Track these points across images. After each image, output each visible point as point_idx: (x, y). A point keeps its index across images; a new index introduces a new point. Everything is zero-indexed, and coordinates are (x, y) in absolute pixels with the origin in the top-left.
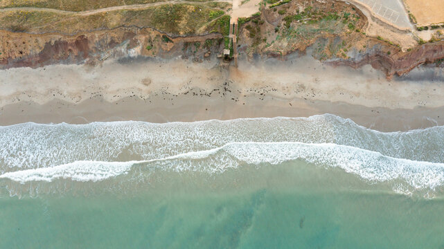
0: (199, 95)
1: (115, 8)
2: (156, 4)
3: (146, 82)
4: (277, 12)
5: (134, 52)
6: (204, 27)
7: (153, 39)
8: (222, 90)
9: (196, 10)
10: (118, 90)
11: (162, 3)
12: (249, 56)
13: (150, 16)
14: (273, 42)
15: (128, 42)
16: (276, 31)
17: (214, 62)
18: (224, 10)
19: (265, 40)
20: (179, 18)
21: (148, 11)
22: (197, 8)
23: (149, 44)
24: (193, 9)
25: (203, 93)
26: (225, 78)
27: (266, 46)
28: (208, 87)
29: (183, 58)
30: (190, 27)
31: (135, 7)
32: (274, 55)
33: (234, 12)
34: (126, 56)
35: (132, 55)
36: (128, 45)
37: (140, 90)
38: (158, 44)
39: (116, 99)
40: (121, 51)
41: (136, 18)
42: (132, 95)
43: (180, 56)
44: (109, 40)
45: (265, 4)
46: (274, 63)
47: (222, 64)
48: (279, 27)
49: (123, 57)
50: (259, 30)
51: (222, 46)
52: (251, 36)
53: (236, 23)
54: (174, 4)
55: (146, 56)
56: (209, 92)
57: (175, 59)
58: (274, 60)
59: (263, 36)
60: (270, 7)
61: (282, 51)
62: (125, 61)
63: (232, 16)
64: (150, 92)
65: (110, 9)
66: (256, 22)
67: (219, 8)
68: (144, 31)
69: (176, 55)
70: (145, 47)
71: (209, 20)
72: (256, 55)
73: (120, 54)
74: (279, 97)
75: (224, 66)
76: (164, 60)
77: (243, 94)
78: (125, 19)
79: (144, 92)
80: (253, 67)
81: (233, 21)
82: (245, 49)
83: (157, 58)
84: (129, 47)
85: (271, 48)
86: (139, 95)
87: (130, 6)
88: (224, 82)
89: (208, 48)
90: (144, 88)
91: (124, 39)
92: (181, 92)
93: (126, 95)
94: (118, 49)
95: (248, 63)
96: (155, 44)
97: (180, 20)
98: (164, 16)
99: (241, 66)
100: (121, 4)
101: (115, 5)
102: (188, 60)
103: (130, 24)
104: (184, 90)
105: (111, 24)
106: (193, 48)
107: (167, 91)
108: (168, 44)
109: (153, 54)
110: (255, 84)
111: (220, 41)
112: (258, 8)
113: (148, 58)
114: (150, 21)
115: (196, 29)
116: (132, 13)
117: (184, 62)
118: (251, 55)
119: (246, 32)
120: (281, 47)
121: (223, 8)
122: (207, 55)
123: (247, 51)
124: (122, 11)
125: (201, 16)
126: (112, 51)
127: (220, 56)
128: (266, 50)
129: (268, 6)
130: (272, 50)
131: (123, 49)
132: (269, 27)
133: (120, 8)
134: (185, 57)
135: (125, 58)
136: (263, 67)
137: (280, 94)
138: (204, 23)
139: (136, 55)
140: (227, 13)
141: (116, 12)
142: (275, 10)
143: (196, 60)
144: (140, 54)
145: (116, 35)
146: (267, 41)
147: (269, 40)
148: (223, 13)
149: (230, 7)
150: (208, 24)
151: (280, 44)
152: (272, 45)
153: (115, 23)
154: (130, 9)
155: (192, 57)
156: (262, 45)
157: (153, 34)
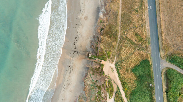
0: (75, 40)
1: (120, 8)
2: (119, 28)
3: (86, 18)
4: (104, 83)
5: (101, 15)
6: (103, 48)
7: (104, 24)
8: (75, 50)
9: (113, 46)
10: (85, 5)
11: (120, 31)
12: (88, 65)
13: (113, 24)
14: (92, 78)
15: (105, 12)
16: (96, 81)
17: (89, 49)
18: (110, 59)
19: (93, 74)
20: (110, 37)
21: (117, 23)
22: (113, 47)
23: (102, 21)
24: (113, 45)
25: (76, 41)
26: (81, 52)
27: (90, 74)
28: (78, 44)
29: (94, 36)
30: (104, 41)
31: (119, 17)
32: (86, 76)
33: (108, 63)
34: (100, 11)
35: (100, 13)
36: (104, 12)
37: (83, 15)
38: (101, 26)
39: (81, 4)
40: (103, 8)
41: (114, 17)
42: (81, 11)
43: (95, 35)
44: (106, 3)
45: (109, 79)
46: (82, 75)
47: (87, 53)
48: (98, 82)
49: (100, 9)
50: (98, 73)
51: (94, 54)
52: (96, 69)
53: (102, 63)
54: (119, 36)
55: (98, 20)
56: (75, 44)
57: (94, 32)
58: (84, 76)
59: (95, 74)
60: (106, 81)
61: (86, 80)
62: (98, 10)
63: (106, 62)
64: (81, 19)
65: (120, 5)
66: (101, 72)
67: (111, 57)
68: (107, 20)
69: (96, 33)
70: (102, 19)
71: (106, 51)
72: (88, 68)
73: (102, 8)
74: (66, 73)
75: (86, 53)
76: (94, 28)
77: (71, 58)
78: (113, 12)
79: (82, 16)
80: (83, 66)
81: (103, 62)
82: (92, 64)
83: (96, 24)
84: (103, 12)
85: (89, 76)
86: (81, 14)
87: (120, 15)
88: (79, 51)
89: (95, 48)
90: (83, 17)
91: (106, 10)
92: (78, 32)
93: (82, 8)
94: (104, 7)
95: (85, 64)
96: (102, 25)
97: (109, 38)
98: (112, 30)
99: (84, 61)
100: (122, 11)
101: (122, 8)
102: (92, 38)
103: (111, 14)
104: (78, 34)
105: (112, 5)
106: (97, 41)
107: (80, 26)
108: (100, 30)
109: (98, 23)
110: (74, 65)
111: (96, 54)
112: (108, 75)
113: (97, 21)
114: (111, 24)
115: (103, 44)
116: (116, 16)
117: (92, 36)
118: (88, 66)
119: (98, 66)
120: (88, 80)
121: (111, 59)
122: (93, 47)
123: (90, 65)
124: (119, 11)
125: (109, 47)
126: (103, 4)
127: (90, 53)
128: (89, 74)
129: (107, 80)
130: (88, 76)
131: (103, 10)
132: (98, 78)
133: (120, 10)
134: (94, 37)
135: (99, 10)
136: (82, 70)
137: (68, 74)
138: (105, 48)
139: (100, 15)
140: (108, 60)
141: (118, 8)
142: (105, 83)
143: (91, 41)
144: (100, 17)
145: (108, 7)
146: (92, 75)
147: (93, 76)
148: (108, 58)
149: (111, 62)
150: (104, 50)
151: (89, 80)
152: (90, 77)
153: (112, 7)
154: (119, 15)
155: (93, 40)
156: (91, 72)
157: (105, 24)
